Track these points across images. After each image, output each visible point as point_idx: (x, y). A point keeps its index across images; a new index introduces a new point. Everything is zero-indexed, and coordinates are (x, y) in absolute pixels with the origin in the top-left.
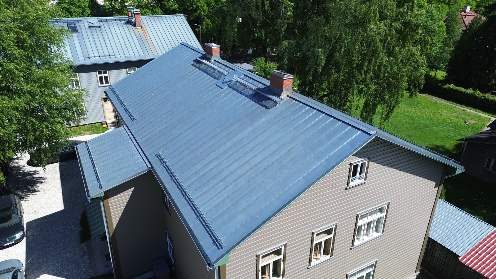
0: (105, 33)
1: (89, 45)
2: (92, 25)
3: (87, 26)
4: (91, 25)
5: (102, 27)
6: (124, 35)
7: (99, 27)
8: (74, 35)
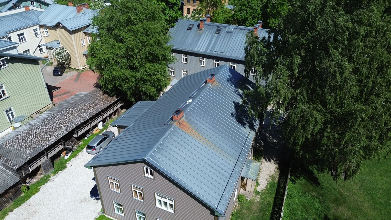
0: (232, 37)
1: (219, 43)
3: (226, 31)
4: (229, 30)
7: (232, 32)
8: (216, 35)
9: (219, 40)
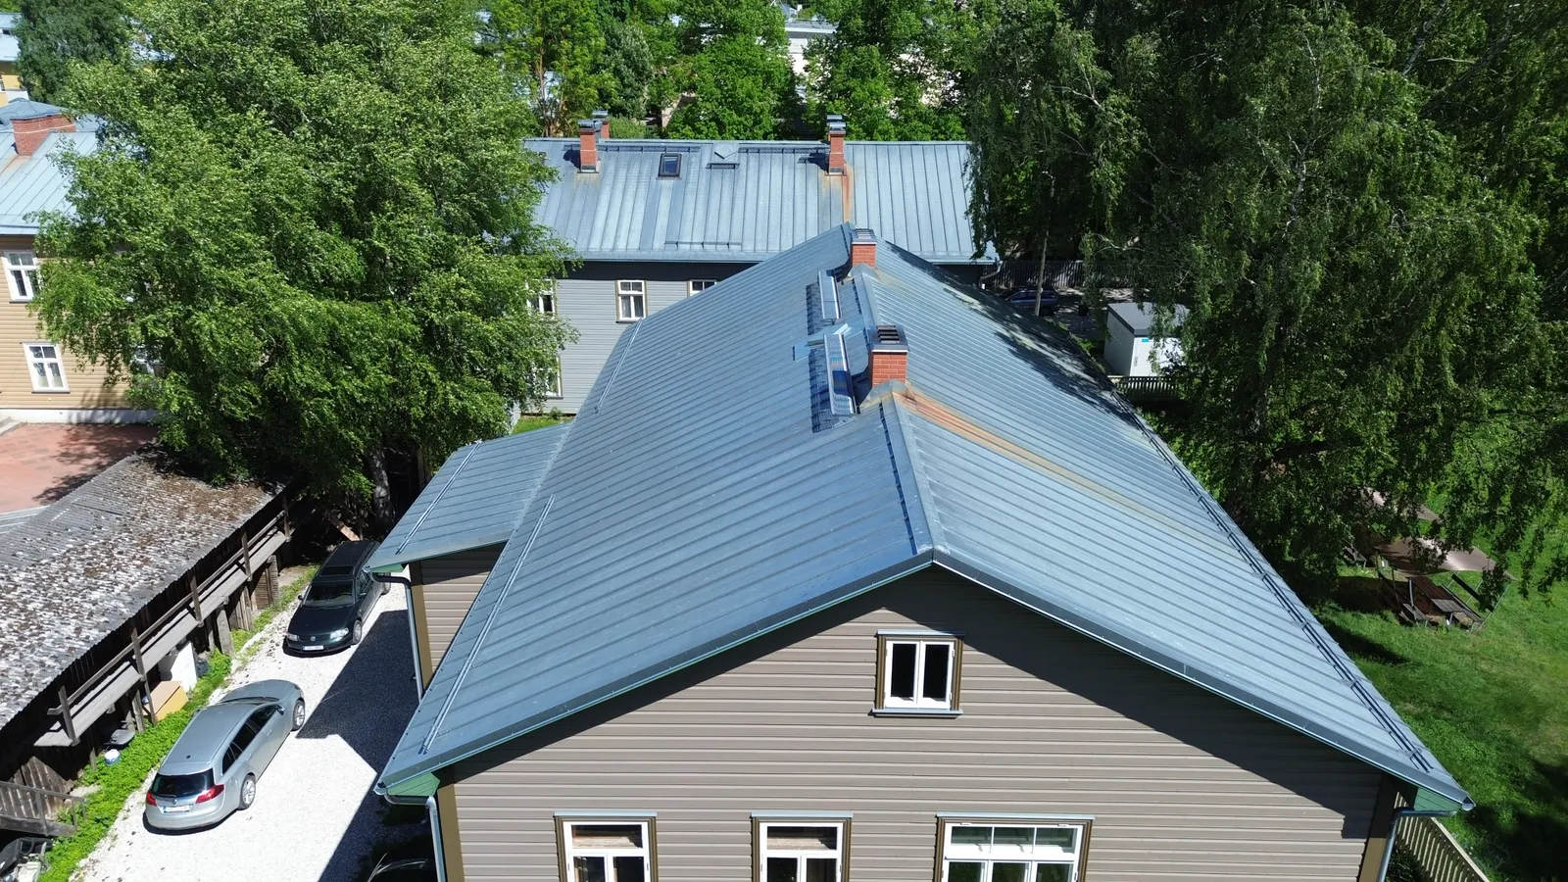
0: (742, 182)
1: (691, 211)
2: (720, 161)
3: (705, 162)
4: (717, 160)
5: (743, 167)
6: (788, 191)
7: (734, 166)
8: (667, 183)
9: (690, 199)
